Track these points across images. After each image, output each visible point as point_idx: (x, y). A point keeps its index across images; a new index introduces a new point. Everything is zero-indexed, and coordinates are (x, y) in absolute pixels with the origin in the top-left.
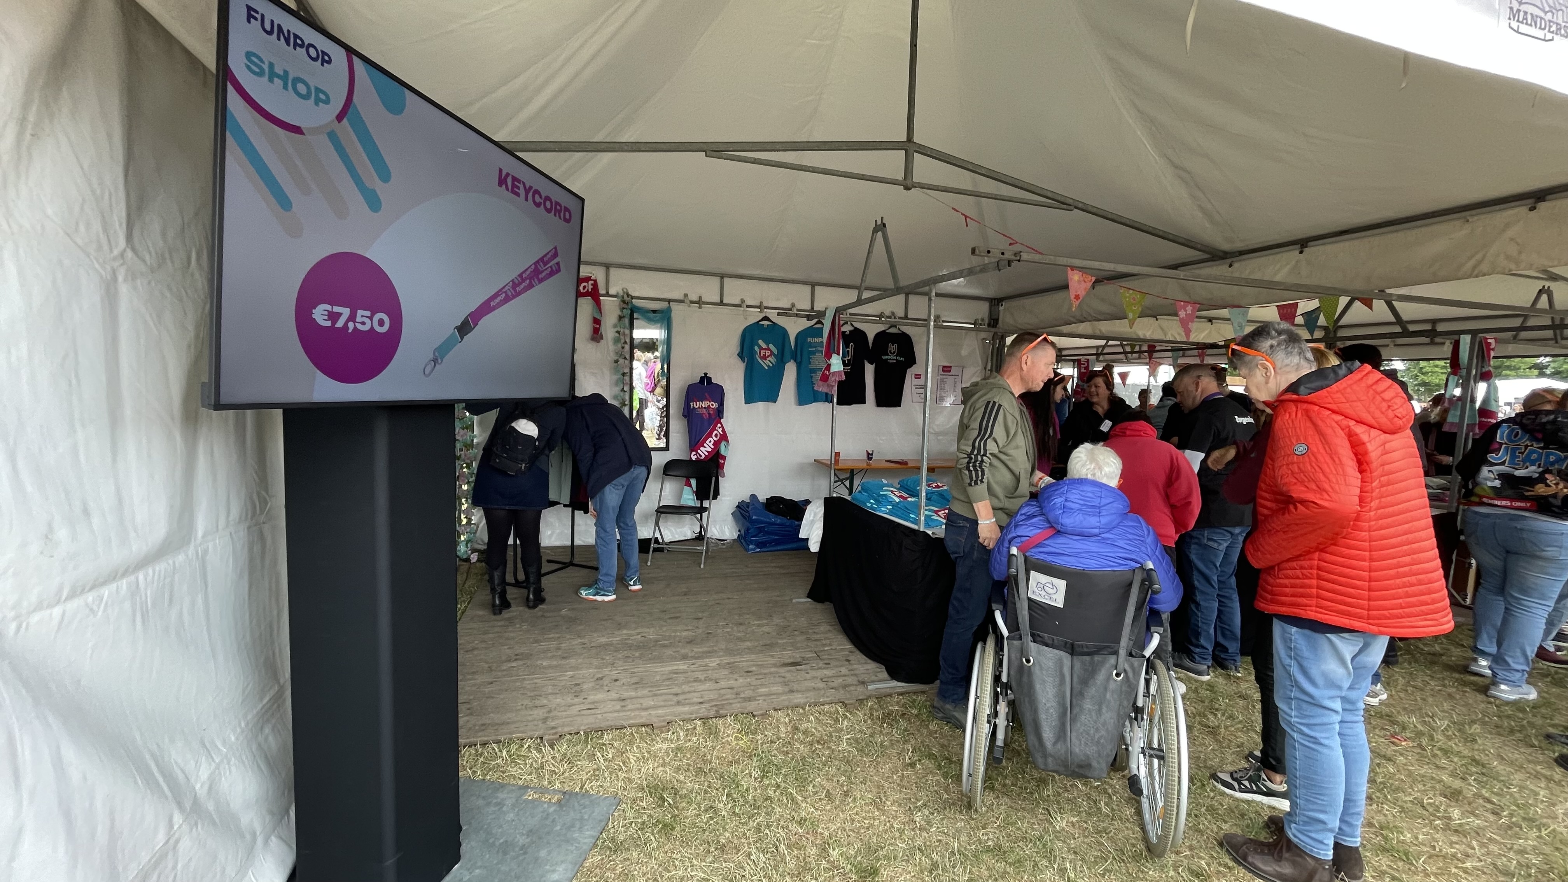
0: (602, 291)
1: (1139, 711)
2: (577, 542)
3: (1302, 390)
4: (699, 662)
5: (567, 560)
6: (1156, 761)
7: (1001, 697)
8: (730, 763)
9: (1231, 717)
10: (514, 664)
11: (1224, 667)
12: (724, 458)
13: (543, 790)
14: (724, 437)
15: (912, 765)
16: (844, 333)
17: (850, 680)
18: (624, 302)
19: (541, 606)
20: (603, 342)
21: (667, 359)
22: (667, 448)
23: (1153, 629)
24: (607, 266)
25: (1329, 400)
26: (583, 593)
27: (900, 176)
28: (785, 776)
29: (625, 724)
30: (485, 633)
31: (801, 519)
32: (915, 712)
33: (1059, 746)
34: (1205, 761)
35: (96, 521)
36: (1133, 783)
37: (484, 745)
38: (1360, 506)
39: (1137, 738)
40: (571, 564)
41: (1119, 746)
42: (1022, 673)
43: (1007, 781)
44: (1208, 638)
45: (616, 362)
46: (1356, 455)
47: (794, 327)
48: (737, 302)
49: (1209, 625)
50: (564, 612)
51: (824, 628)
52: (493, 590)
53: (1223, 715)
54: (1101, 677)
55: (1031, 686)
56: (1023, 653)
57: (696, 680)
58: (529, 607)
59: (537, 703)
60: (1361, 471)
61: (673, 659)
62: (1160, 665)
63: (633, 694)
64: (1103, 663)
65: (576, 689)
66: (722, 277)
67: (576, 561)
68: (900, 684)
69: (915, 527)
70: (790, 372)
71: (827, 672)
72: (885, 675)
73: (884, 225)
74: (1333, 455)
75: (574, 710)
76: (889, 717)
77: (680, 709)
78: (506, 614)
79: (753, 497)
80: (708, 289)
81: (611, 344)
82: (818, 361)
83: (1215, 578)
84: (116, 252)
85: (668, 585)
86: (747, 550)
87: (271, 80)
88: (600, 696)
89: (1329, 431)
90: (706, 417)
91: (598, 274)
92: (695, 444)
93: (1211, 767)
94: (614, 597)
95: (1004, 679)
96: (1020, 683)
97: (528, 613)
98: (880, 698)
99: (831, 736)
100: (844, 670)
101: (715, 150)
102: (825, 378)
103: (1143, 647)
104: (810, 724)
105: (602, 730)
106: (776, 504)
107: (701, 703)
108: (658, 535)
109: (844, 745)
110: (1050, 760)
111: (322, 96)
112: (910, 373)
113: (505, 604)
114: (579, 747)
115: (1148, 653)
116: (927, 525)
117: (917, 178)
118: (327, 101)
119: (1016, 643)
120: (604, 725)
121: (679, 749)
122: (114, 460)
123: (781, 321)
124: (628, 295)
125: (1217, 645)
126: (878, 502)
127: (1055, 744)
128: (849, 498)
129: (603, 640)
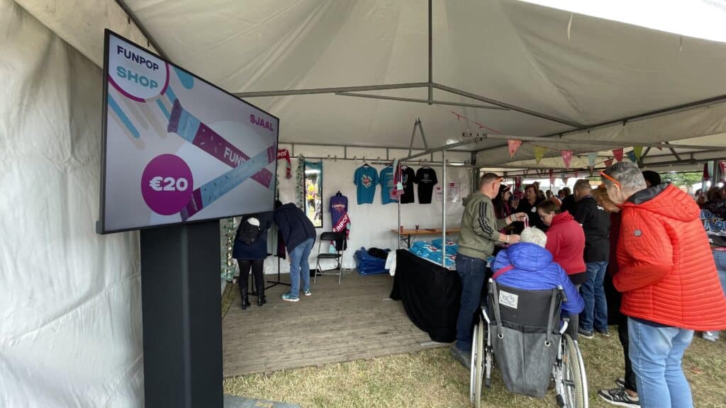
0: (291, 155)
1: (559, 361)
2: (281, 272)
3: (637, 201)
4: (338, 333)
5: (276, 281)
6: (569, 387)
7: (488, 354)
8: (354, 386)
9: (606, 359)
10: (252, 335)
11: (600, 332)
12: (348, 230)
13: (264, 401)
14: (348, 221)
15: (444, 387)
16: (403, 170)
17: (412, 341)
18: (301, 160)
19: (264, 305)
20: (292, 179)
21: (321, 186)
22: (322, 227)
23: (564, 319)
24: (293, 144)
25: (652, 206)
26: (284, 297)
27: (427, 98)
28: (382, 393)
29: (303, 365)
30: (239, 319)
31: (386, 258)
32: (444, 357)
33: (519, 380)
34: (594, 384)
35: (56, 287)
36: (559, 398)
37: (237, 377)
38: (674, 262)
39: (559, 376)
40: (279, 283)
41: (550, 381)
42: (498, 342)
43: (493, 396)
44: (590, 317)
45: (298, 187)
46: (669, 235)
47: (379, 169)
48: (352, 158)
49: (591, 311)
50: (275, 307)
51: (398, 313)
52: (242, 298)
53: (602, 357)
54: (538, 345)
55: (503, 349)
56: (498, 332)
57: (338, 342)
58: (259, 305)
59: (263, 355)
60: (673, 244)
61: (326, 331)
62: (568, 337)
63: (307, 350)
64: (539, 337)
65: (280, 348)
66: (345, 146)
67: (281, 281)
68: (436, 343)
69: (440, 265)
70: (378, 189)
71: (401, 337)
72: (429, 338)
73: (420, 122)
74: (656, 236)
75: (279, 359)
76: (431, 360)
77: (330, 357)
78: (248, 309)
79: (363, 248)
80: (339, 152)
81: (295, 178)
82: (391, 183)
83: (593, 287)
84: (67, 159)
85: (324, 293)
86: (360, 274)
87: (129, 79)
88: (292, 351)
89: (653, 224)
90: (340, 211)
91: (289, 147)
92: (335, 224)
93: (598, 387)
94: (298, 300)
95: (489, 344)
96: (497, 347)
97: (258, 308)
98: (427, 350)
99: (404, 371)
100: (409, 336)
101: (340, 91)
102: (395, 193)
103: (560, 328)
104: (393, 365)
105: (292, 369)
106: (374, 251)
107: (340, 354)
108: (318, 268)
109: (410, 376)
110: (515, 388)
111: (154, 84)
112: (435, 187)
113: (248, 304)
114: (282, 378)
115: (562, 331)
116: (446, 264)
117: (434, 99)
118: (156, 86)
119: (494, 327)
120: (294, 366)
121: (330, 378)
122: (65, 256)
123: (373, 166)
124: (303, 157)
125: (596, 320)
126: (422, 252)
127: (517, 379)
128: (407, 249)
129: (293, 322)
